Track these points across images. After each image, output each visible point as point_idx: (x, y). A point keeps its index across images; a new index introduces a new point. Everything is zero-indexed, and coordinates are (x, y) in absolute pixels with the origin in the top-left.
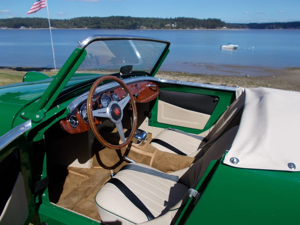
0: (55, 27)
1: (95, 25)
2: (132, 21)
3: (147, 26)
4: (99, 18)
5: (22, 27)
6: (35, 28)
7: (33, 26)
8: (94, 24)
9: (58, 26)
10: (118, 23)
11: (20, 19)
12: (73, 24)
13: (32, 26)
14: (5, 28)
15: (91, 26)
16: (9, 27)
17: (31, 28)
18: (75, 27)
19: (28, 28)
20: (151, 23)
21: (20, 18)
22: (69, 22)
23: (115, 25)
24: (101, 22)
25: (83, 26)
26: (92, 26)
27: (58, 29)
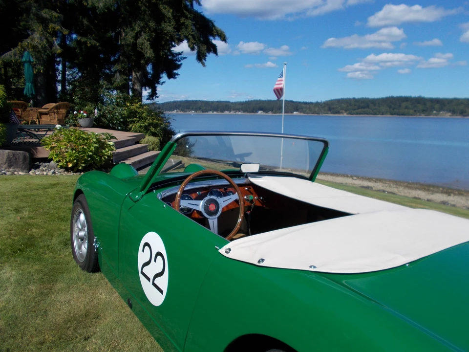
0: (301, 112)
1: (360, 110)
2: (425, 104)
3: (454, 112)
4: (368, 99)
5: (260, 112)
6: (275, 113)
7: (274, 111)
8: (358, 108)
9: (306, 111)
10: (400, 106)
11: (260, 102)
12: (327, 108)
13: (272, 111)
14: (240, 113)
15: (353, 112)
16: (244, 112)
17: (270, 114)
18: (329, 112)
19: (266, 113)
20: (462, 107)
21: (260, 100)
22: (321, 106)
23: (393, 109)
24: (371, 106)
25: (341, 111)
26: (355, 111)
27: (305, 114)
